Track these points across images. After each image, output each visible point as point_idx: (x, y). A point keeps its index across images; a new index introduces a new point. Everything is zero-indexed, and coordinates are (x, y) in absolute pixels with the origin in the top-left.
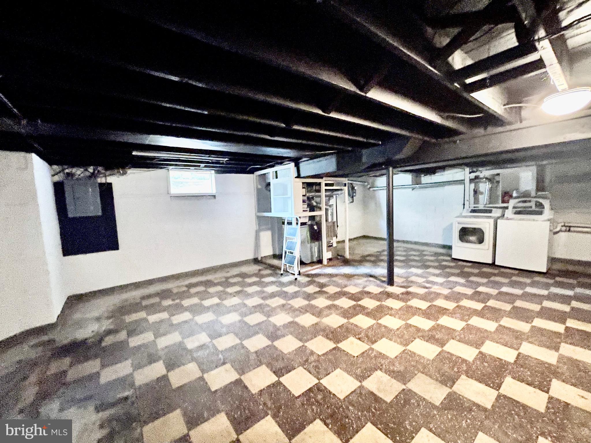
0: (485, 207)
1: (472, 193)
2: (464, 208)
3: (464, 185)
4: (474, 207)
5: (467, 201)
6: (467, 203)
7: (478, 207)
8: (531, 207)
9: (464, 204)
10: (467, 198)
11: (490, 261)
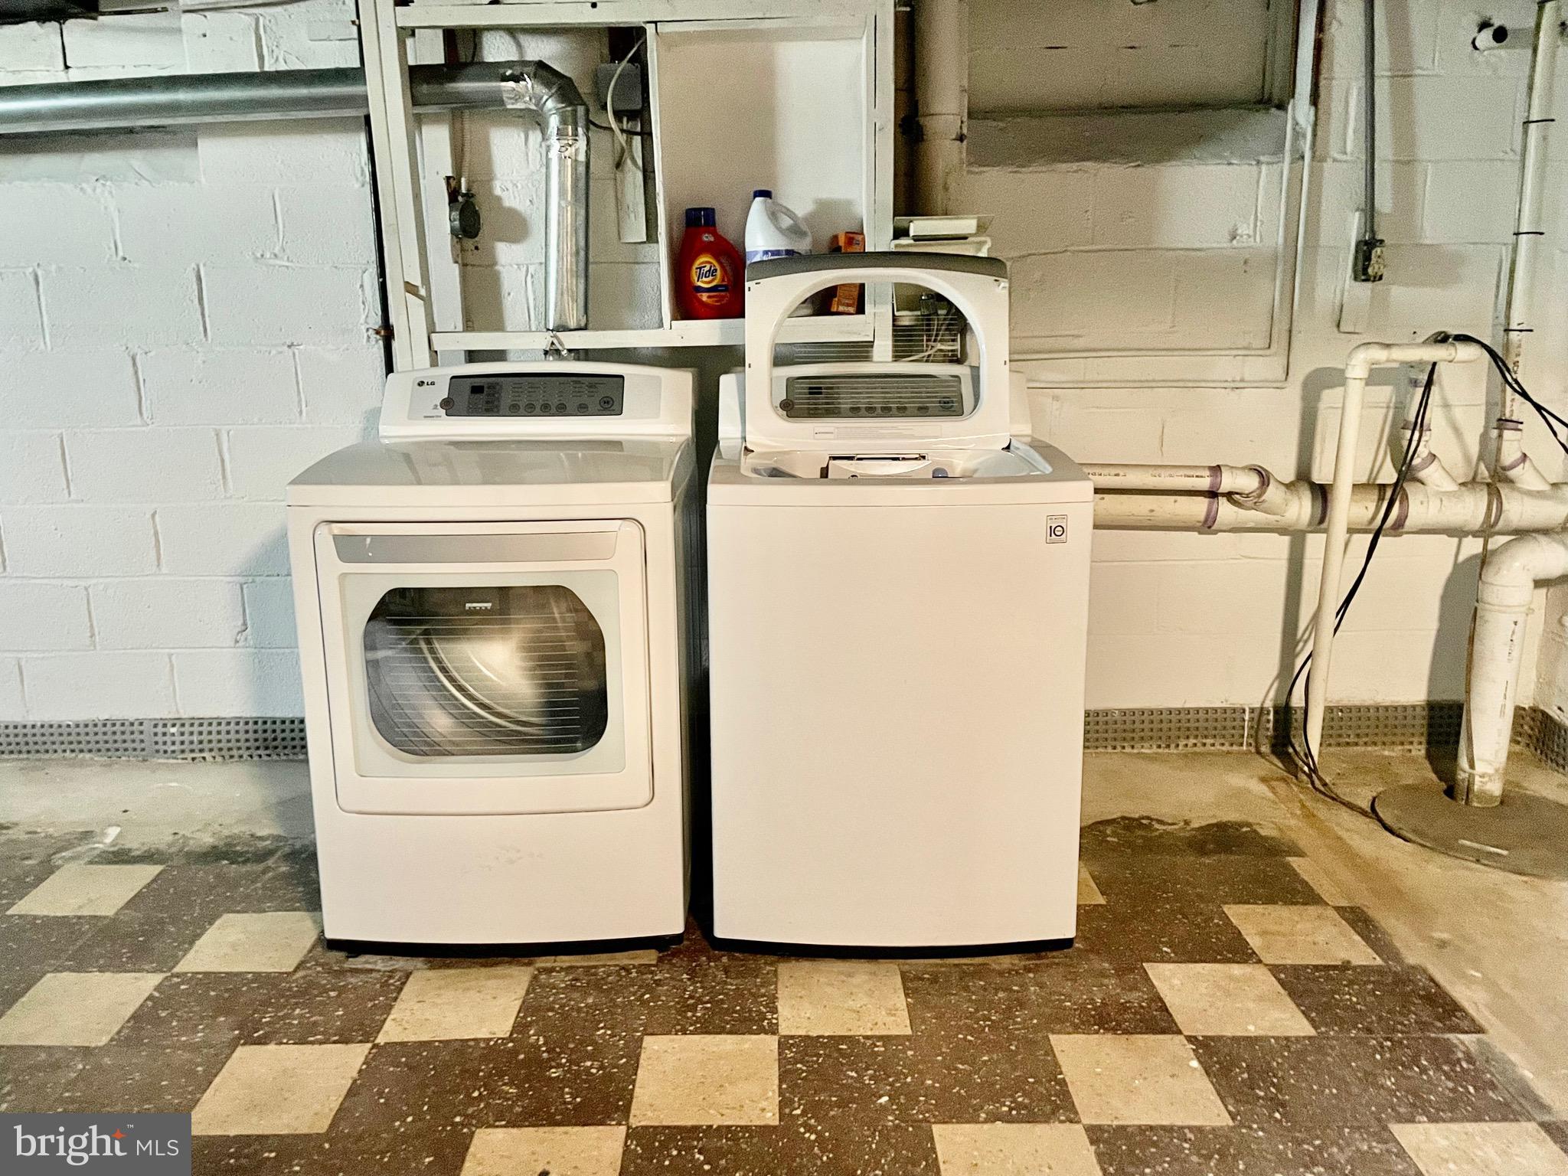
0: (553, 352)
1: (441, 219)
2: (389, 368)
3: (363, 138)
4: (472, 356)
5: (410, 288)
6: (407, 316)
7: (499, 355)
8: (860, 350)
9: (387, 333)
10: (403, 266)
11: (672, 921)
